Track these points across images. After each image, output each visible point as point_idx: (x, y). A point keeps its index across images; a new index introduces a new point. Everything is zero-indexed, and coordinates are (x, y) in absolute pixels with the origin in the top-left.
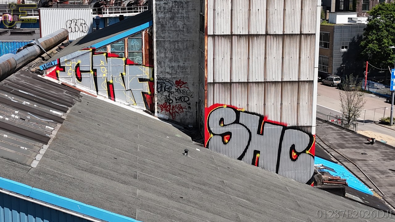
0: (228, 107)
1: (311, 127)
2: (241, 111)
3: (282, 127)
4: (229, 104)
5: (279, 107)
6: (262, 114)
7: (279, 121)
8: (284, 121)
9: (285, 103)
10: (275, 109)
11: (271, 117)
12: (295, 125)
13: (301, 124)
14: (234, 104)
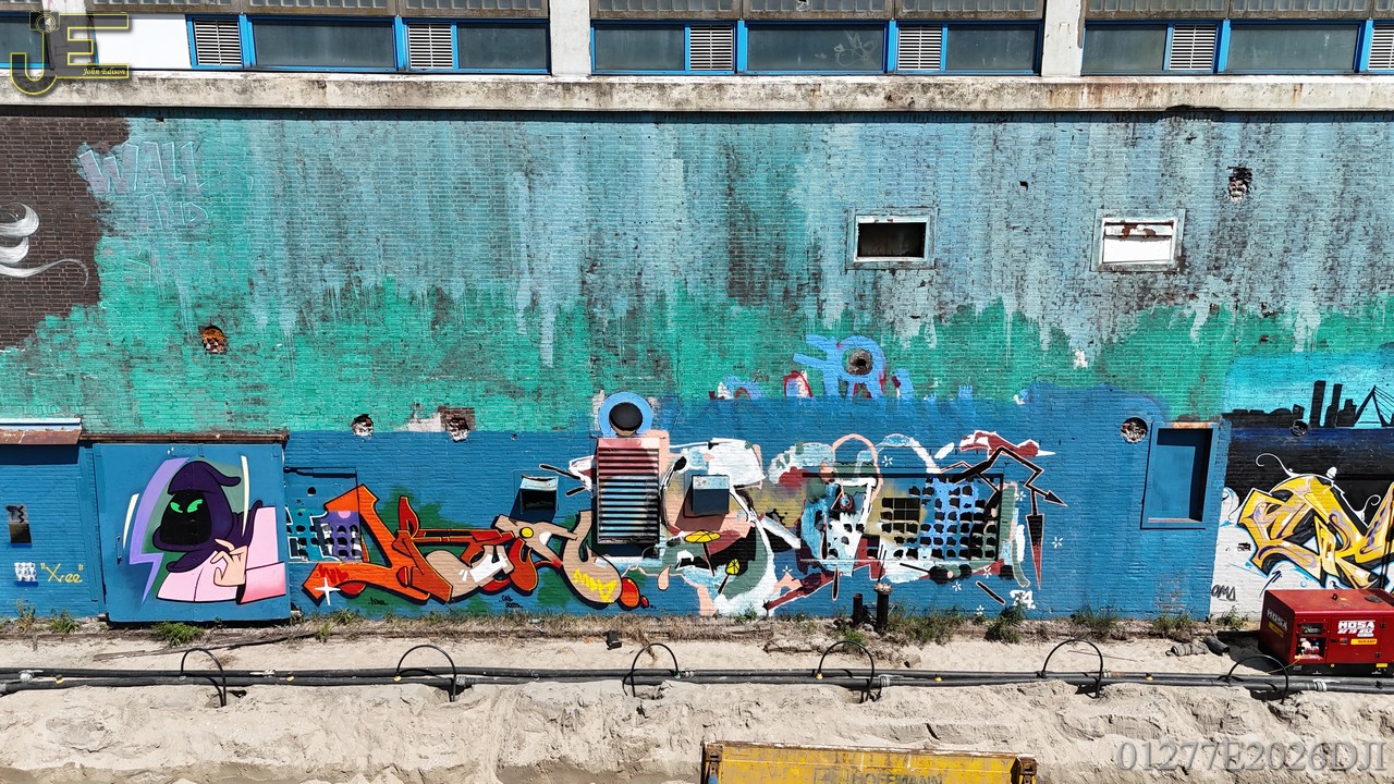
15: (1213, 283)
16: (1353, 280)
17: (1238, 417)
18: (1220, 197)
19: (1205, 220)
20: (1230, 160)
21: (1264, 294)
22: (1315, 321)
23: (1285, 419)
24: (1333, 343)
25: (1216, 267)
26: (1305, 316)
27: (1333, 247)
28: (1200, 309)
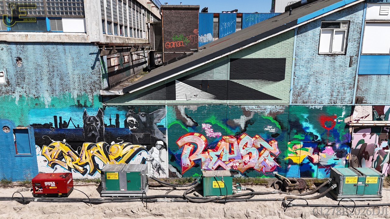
15: (18, 89)
16: (58, 88)
17: (34, 125)
18: (14, 65)
19: (12, 72)
20: (15, 55)
21: (33, 92)
22: (50, 99)
23: (47, 126)
24: (56, 105)
25: (18, 85)
26: (47, 98)
27: (50, 79)
28: (16, 96)
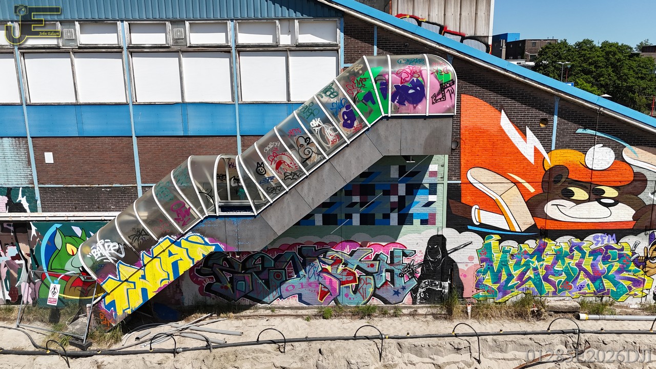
0: (411, 17)
1: (488, 37)
2: (423, 21)
3: (460, 37)
4: (411, 14)
5: (459, 17)
6: (442, 24)
7: (458, 31)
8: (463, 31)
9: (464, 14)
10: (455, 19)
11: (451, 28)
12: (473, 35)
13: (479, 34)
14: (416, 15)
